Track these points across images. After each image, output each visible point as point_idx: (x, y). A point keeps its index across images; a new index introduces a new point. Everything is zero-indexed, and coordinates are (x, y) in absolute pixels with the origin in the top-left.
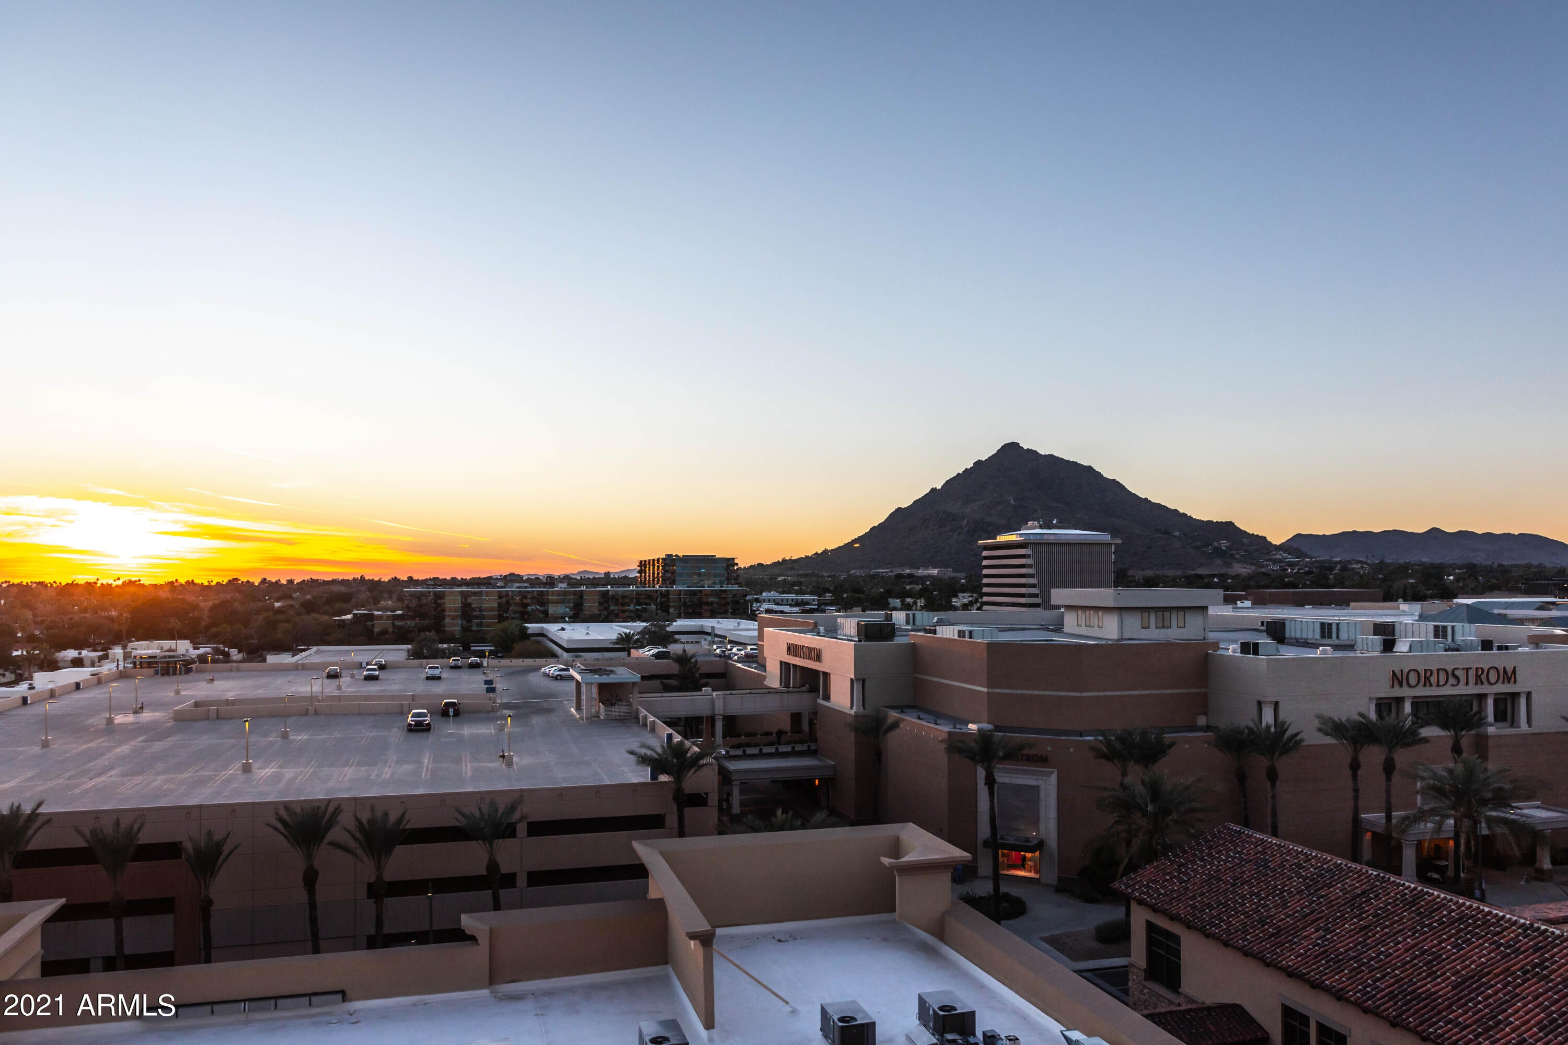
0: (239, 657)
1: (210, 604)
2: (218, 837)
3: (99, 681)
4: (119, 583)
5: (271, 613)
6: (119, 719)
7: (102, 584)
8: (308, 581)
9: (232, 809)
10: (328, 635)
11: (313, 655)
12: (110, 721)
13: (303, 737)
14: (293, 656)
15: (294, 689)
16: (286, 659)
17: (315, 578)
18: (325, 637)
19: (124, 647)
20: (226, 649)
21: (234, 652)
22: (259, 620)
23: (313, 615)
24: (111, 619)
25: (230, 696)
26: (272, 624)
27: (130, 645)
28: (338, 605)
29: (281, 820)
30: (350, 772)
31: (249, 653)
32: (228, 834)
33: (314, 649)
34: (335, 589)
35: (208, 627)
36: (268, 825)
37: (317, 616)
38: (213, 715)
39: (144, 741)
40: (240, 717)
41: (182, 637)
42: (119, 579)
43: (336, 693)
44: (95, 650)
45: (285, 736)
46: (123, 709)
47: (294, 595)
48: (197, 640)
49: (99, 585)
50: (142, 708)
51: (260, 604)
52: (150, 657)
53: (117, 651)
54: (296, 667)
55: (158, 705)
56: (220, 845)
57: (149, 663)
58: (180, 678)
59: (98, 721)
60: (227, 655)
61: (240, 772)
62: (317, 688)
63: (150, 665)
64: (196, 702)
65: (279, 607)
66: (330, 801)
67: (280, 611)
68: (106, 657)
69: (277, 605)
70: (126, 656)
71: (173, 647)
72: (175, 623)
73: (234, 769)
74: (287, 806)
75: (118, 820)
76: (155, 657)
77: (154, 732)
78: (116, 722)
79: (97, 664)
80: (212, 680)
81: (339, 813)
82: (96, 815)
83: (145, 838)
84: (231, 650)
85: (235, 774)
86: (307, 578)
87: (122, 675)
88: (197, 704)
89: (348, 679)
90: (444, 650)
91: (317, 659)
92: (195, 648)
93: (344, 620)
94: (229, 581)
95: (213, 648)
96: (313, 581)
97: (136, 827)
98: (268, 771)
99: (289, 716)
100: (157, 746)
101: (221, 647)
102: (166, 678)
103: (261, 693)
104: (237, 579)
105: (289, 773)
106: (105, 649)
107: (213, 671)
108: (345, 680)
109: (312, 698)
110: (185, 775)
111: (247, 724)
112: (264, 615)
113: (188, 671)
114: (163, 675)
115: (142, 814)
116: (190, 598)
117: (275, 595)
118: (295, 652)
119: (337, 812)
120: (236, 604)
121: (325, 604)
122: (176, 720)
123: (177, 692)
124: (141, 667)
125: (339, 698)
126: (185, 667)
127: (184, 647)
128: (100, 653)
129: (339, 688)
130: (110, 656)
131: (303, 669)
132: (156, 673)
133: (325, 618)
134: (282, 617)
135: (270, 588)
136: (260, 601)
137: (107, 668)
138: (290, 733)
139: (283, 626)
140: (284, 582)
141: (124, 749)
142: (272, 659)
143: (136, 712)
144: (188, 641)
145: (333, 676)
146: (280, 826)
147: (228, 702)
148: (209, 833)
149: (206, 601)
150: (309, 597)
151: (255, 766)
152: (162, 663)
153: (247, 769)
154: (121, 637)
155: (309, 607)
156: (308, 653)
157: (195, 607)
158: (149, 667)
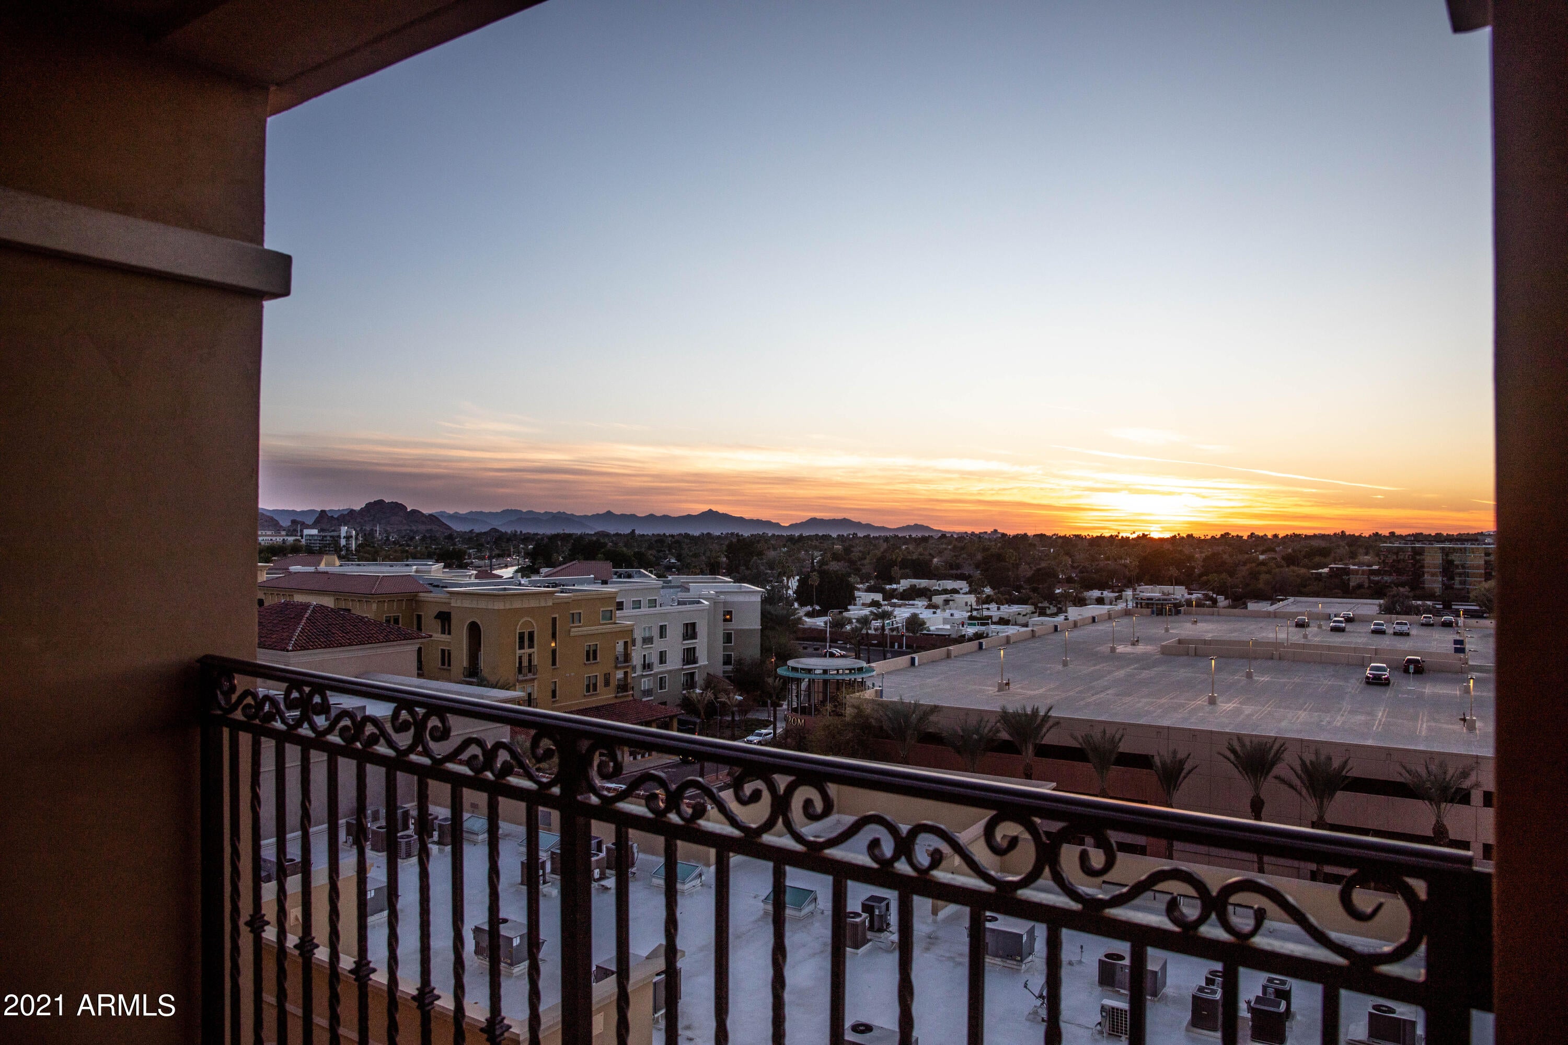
0: (1226, 603)
1: (1203, 555)
2: (1181, 755)
3: (1110, 617)
4: (1135, 536)
5: (1254, 565)
6: (1120, 649)
7: (1122, 537)
8: (1291, 536)
9: (1194, 734)
10: (1305, 587)
11: (1290, 605)
12: (1113, 650)
13: (1266, 678)
14: (1271, 605)
15: (1264, 634)
16: (1265, 607)
17: (1297, 532)
18: (1301, 589)
19: (1135, 590)
20: (1215, 596)
21: (1221, 598)
22: (1243, 571)
23: (1292, 567)
24: (1125, 566)
25: (1209, 636)
26: (1254, 575)
27: (1139, 588)
28: (1317, 559)
29: (1233, 751)
30: (1303, 715)
31: (1233, 600)
32: (1189, 755)
33: (1291, 599)
34: (1314, 543)
35: (1200, 576)
36: (1219, 753)
37: (1296, 568)
38: (1192, 652)
39: (1135, 669)
40: (1206, 656)
41: (1178, 583)
42: (1134, 533)
43: (1302, 641)
44: (1113, 592)
45: (1249, 676)
46: (1122, 641)
47: (1277, 549)
48: (1191, 587)
49: (1120, 537)
50: (1137, 641)
51: (1246, 556)
52: (1148, 599)
53: (1129, 593)
54: (1275, 615)
55: (1150, 640)
56: (1182, 763)
57: (1147, 604)
58: (1170, 618)
59: (1105, 649)
60: (1215, 602)
61: (1206, 703)
62: (1282, 636)
63: (1148, 606)
64: (1179, 640)
65: (1263, 560)
66: (1276, 738)
67: (1263, 563)
68: (1119, 598)
69: (1262, 557)
70: (1135, 597)
71: (1171, 591)
72: (1173, 571)
73: (1202, 701)
74: (1239, 738)
75: (1105, 730)
76: (1152, 599)
77: (1143, 661)
78: (1117, 651)
79: (1114, 603)
80: (1196, 622)
81: (1284, 750)
82: (1091, 723)
83: (1123, 748)
84: (1218, 597)
85: (1203, 705)
86: (1290, 533)
87: (1127, 613)
88: (1180, 642)
89: (1316, 629)
90: (1418, 607)
91: (1293, 609)
92: (1189, 594)
93: (1321, 574)
94: (1222, 535)
95: (1203, 594)
96: (1295, 535)
97: (1118, 736)
98: (1230, 706)
99: (1255, 658)
100: (1145, 674)
101: (1211, 593)
102: (1160, 618)
103: (1234, 636)
104: (1228, 534)
105: (1248, 709)
106: (1121, 591)
107: (1197, 614)
108: (1312, 630)
109: (1277, 644)
110: (1163, 701)
111: (1213, 661)
112: (1248, 566)
113: (1178, 613)
114: (1158, 615)
115: (1125, 727)
116: (1187, 550)
117: (1261, 549)
118: (1274, 601)
119: (1282, 748)
120: (1225, 556)
121: (1305, 557)
122: (1163, 653)
123: (1167, 630)
124: (1141, 607)
125: (1304, 646)
126: (1176, 609)
127: (1179, 593)
128: (1117, 594)
129: (1305, 636)
130: (1123, 597)
131: (1275, 617)
132: (1153, 613)
133: (1303, 571)
134: (1263, 568)
135: (1257, 541)
136: (1247, 553)
137: (1121, 606)
138: (1254, 675)
139: (1264, 577)
140: (1270, 536)
141: (1121, 673)
142: (1252, 606)
143: (1133, 644)
144: (1184, 587)
145: (1301, 625)
146: (1232, 757)
147: (1205, 642)
148: (1175, 752)
149: (1201, 552)
150: (1290, 550)
151: (1219, 700)
152: (1157, 604)
153: (1212, 701)
154: (1131, 582)
155: (1291, 560)
156: (1285, 602)
157: (1190, 558)
158: (1148, 608)
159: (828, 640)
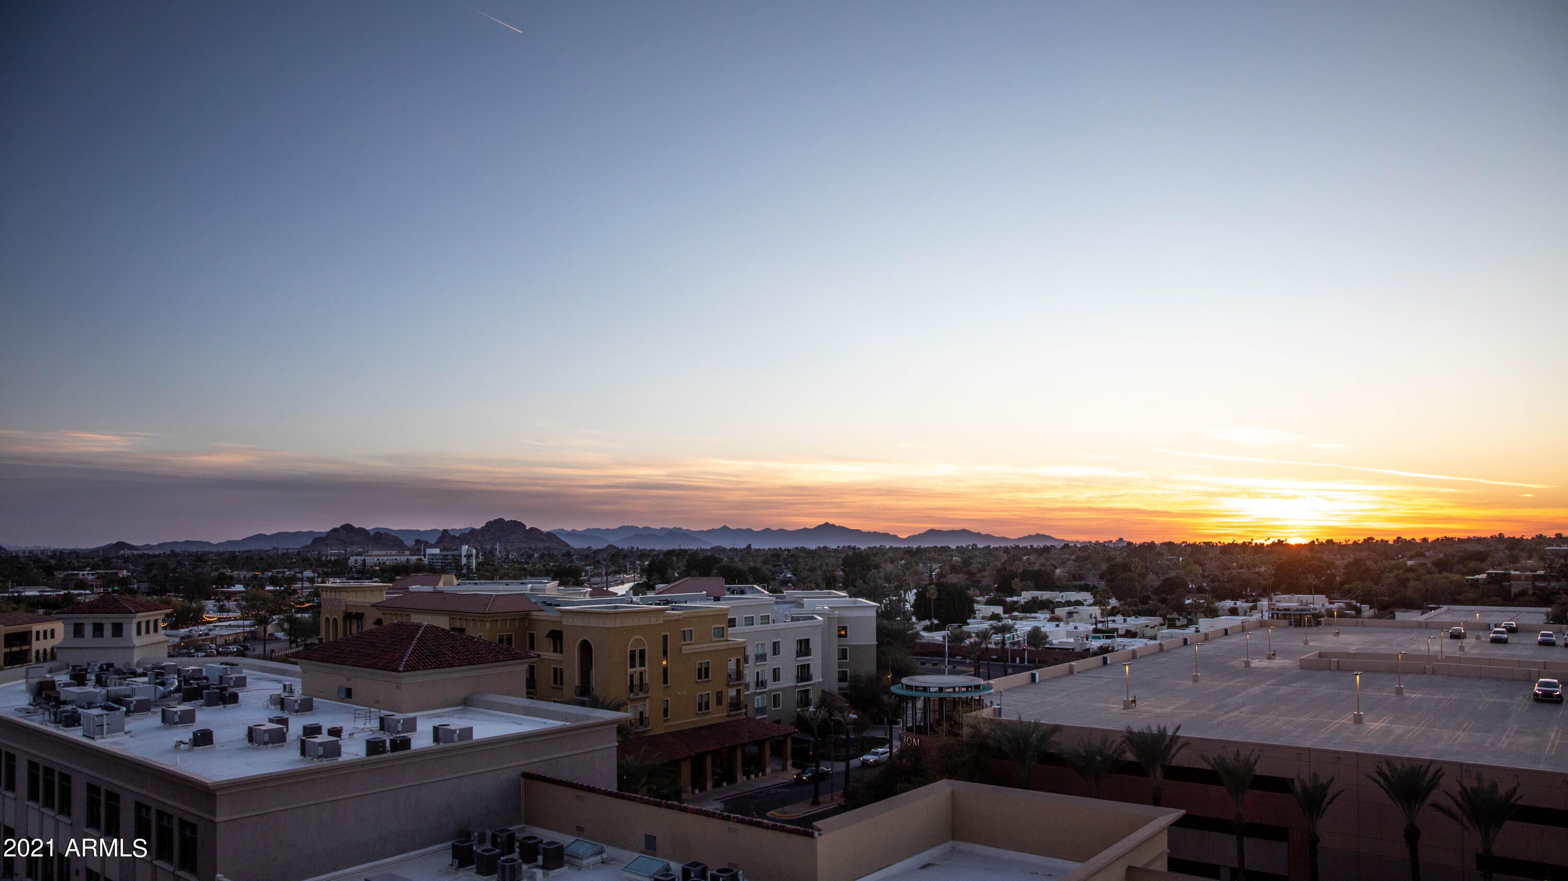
0: (1371, 612)
1: (1345, 562)
2: (1323, 780)
3: (1243, 629)
4: (1269, 542)
5: (1401, 571)
6: (1255, 663)
7: (1256, 544)
8: (1442, 540)
9: (1338, 757)
10: (1460, 594)
11: (1444, 614)
12: (1247, 664)
13: (1418, 695)
14: (1422, 614)
15: (1415, 647)
16: (1415, 616)
17: (1449, 535)
18: (1455, 597)
19: (1271, 599)
20: (1358, 605)
21: (1365, 607)
22: (1389, 579)
23: (1445, 574)
24: (1258, 573)
25: (1352, 649)
26: (1403, 582)
27: (1275, 598)
28: (1472, 564)
29: (1381, 774)
30: (1462, 736)
31: (1380, 610)
32: (1333, 779)
33: (1445, 608)
34: (1470, 547)
35: (1342, 584)
36: (1369, 776)
37: (1448, 575)
38: (1334, 667)
39: (1272, 685)
40: (1350, 670)
41: (1318, 591)
42: (1269, 539)
43: (1458, 654)
44: (1247, 602)
45: (1399, 692)
46: (1258, 654)
47: (1427, 554)
48: (1333, 595)
49: (1253, 544)
50: (1274, 654)
51: (1393, 562)
52: (1285, 610)
53: (1264, 603)
54: (1427, 626)
55: (1287, 653)
56: (1324, 788)
57: (1284, 615)
58: (1309, 630)
59: (1238, 663)
60: (1359, 612)
61: (1351, 722)
62: (1435, 648)
63: (1285, 617)
64: (1320, 653)
65: (1412, 566)
66: (1431, 762)
67: (1411, 569)
68: (1254, 608)
69: (1410, 563)
70: (1271, 608)
71: (1310, 600)
72: (1311, 579)
73: (1346, 719)
74: (1388, 760)
75: (1238, 751)
76: (1289, 610)
77: (1280, 676)
78: (1252, 665)
79: (1248, 613)
80: (1338, 633)
81: (1441, 776)
82: (1225, 744)
83: (1259, 770)
84: (1363, 606)
85: (1345, 723)
86: (1440, 536)
87: (1262, 625)
88: (1321, 655)
89: (1474, 640)
91: (1448, 618)
92: (1330, 603)
93: (1477, 580)
94: (1365, 540)
95: (1346, 603)
96: (1447, 539)
97: (1253, 759)
98: (1378, 725)
99: (1406, 673)
100: (1284, 690)
101: (1354, 602)
102: (1299, 630)
103: (1382, 649)
104: (1371, 539)
105: (1399, 729)
106: (1255, 601)
107: (1340, 625)
108: (1469, 641)
109: (1430, 658)
110: (1303, 719)
111: (1358, 677)
112: (1395, 572)
113: (1318, 624)
114: (1296, 626)
115: (1262, 748)
116: (1327, 557)
117: (1408, 554)
118: (1424, 610)
119: (1440, 773)
120: (1369, 563)
121: (1459, 562)
122: (1302, 668)
123: (1306, 643)
124: (1278, 618)
125: (1460, 660)
126: (1316, 620)
127: (1319, 602)
128: (1251, 604)
129: (1462, 649)
130: (1258, 608)
131: (1427, 628)
132: (1290, 624)
133: (1456, 577)
134: (1411, 575)
135: (1403, 546)
136: (1394, 559)
137: (1256, 617)
138: (1405, 691)
139: (1412, 584)
140: (1418, 541)
141: (1257, 689)
142: (1401, 616)
143: (1269, 658)
144: (1324, 596)
145: (1456, 636)
146: (1382, 782)
147: (1349, 655)
148: (1315, 775)
149: (1343, 559)
150: (1441, 555)
151: (1366, 719)
152: (1294, 615)
153: (1358, 720)
154: (1265, 592)
155: (1442, 565)
156: (1438, 611)
157: (1331, 565)
158: (1285, 619)
159: (947, 654)
